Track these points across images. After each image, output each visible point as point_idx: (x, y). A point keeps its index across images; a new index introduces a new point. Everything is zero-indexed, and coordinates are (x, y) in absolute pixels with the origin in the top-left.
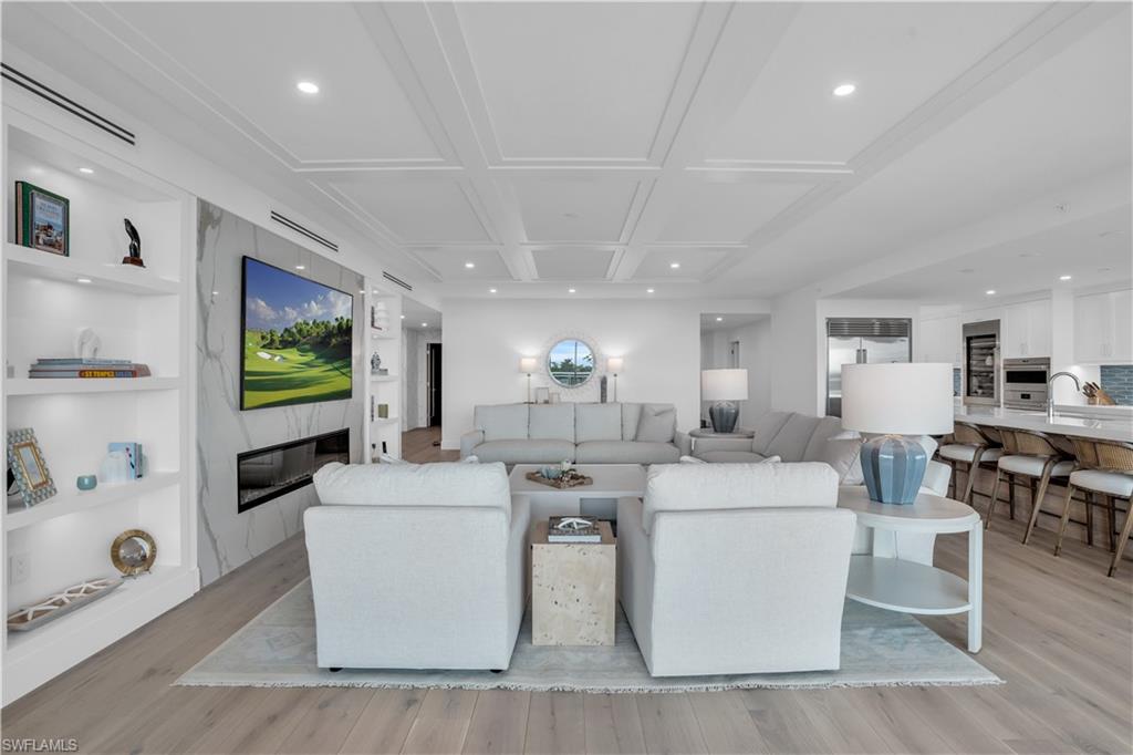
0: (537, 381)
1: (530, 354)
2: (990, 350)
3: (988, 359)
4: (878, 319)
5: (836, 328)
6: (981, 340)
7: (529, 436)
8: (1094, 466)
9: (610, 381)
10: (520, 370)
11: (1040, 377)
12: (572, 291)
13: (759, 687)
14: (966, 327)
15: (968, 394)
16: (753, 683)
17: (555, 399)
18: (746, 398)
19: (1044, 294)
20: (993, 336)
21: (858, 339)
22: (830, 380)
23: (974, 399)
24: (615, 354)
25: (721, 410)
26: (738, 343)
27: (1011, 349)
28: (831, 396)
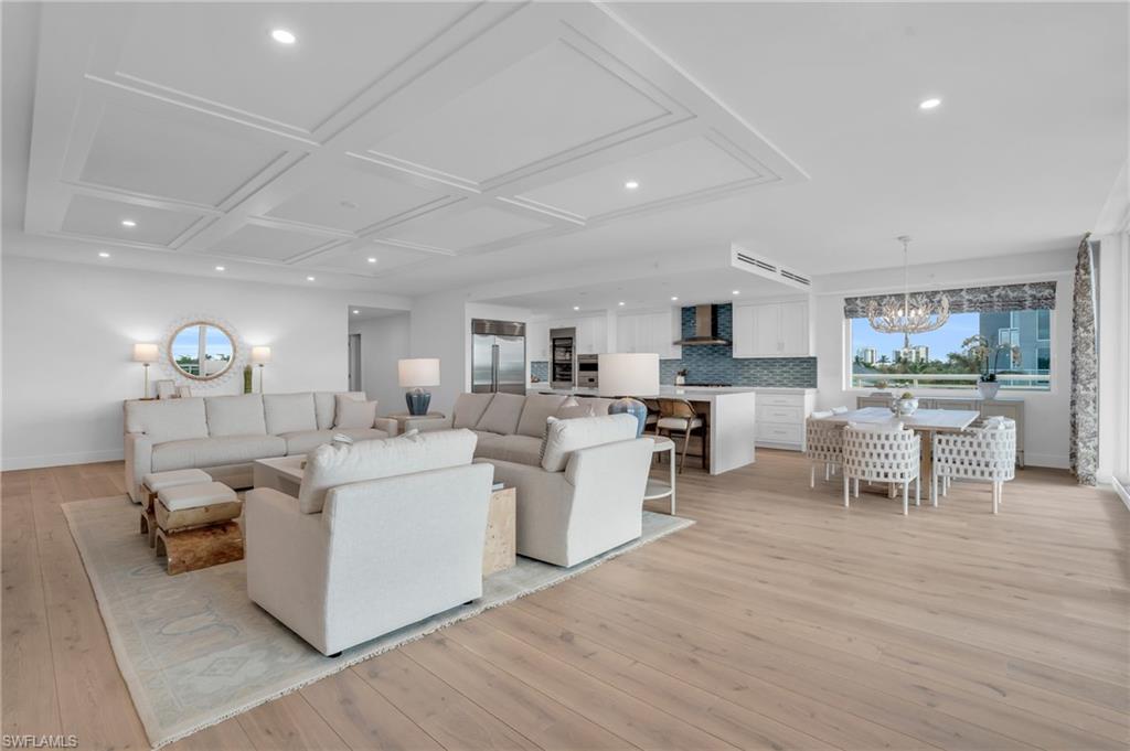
0: (155, 373)
1: (145, 338)
2: (569, 349)
3: (568, 354)
4: (489, 321)
5: (479, 327)
6: (562, 341)
7: (209, 434)
8: (670, 415)
9: (256, 371)
10: (133, 359)
11: (594, 367)
12: (220, 268)
13: (617, 556)
14: (552, 331)
15: (554, 379)
16: (612, 554)
17: (185, 393)
18: (438, 384)
19: (602, 312)
20: (571, 339)
21: (492, 337)
22: (475, 371)
23: (557, 383)
24: (259, 343)
25: (419, 396)
26: (359, 335)
27: (581, 348)
28: (476, 383)
